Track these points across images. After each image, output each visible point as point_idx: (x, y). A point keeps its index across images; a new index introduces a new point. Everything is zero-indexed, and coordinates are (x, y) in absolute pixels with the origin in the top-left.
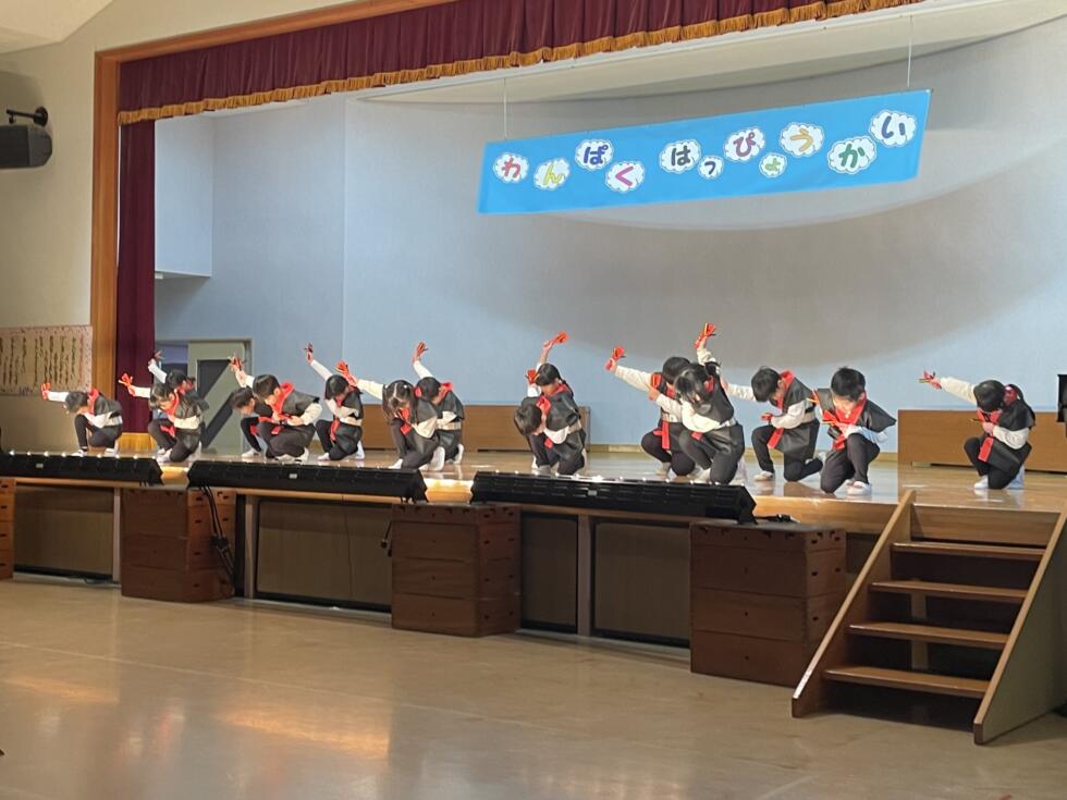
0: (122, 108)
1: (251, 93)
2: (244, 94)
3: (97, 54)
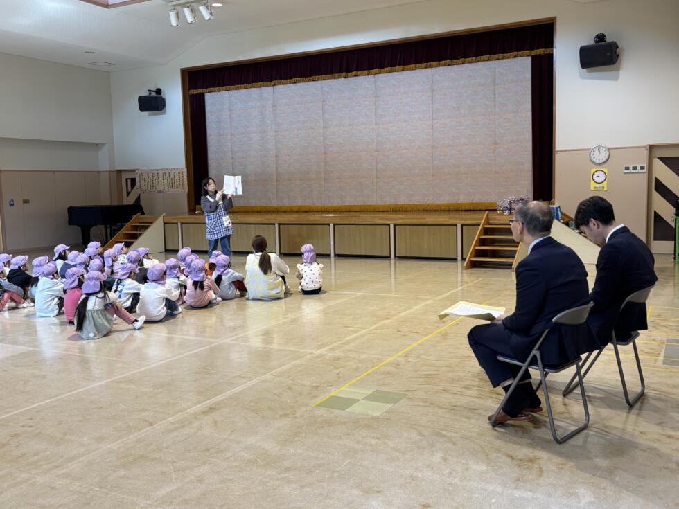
0: (190, 88)
1: (243, 84)
2: (240, 84)
3: (181, 69)
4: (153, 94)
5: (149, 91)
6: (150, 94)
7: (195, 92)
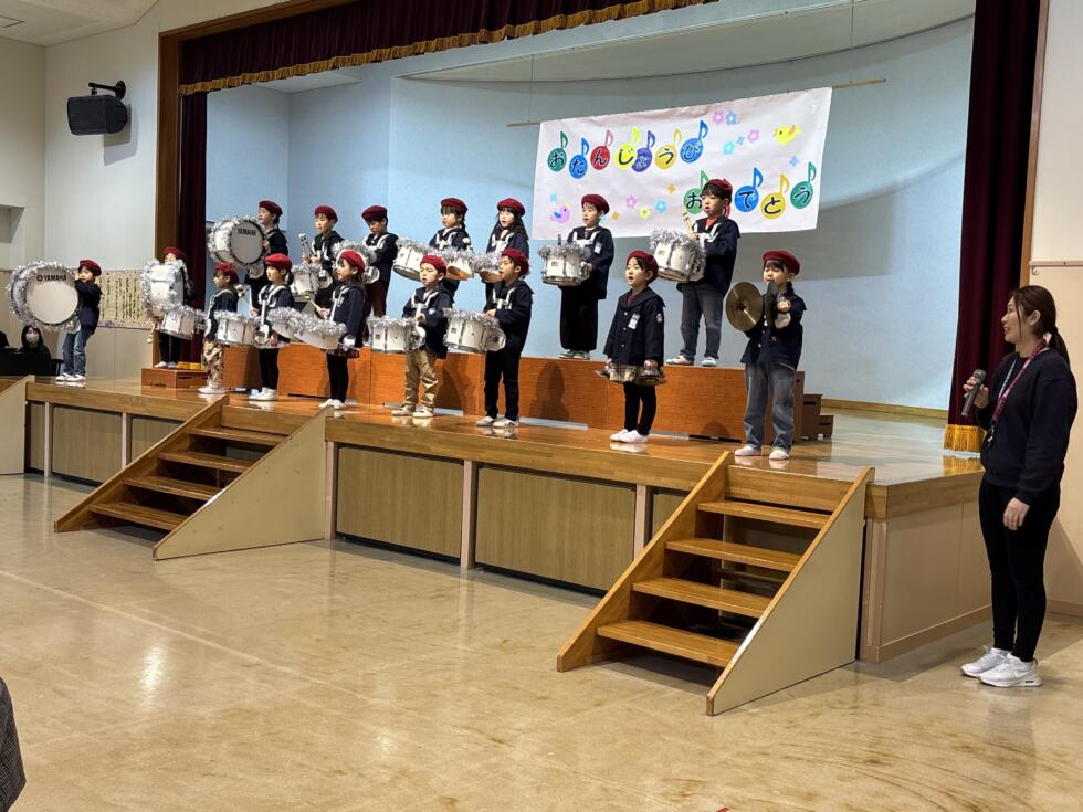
0: (182, 81)
3: (160, 34)
4: (101, 92)
5: (91, 85)
6: (93, 93)
7: (191, 89)
